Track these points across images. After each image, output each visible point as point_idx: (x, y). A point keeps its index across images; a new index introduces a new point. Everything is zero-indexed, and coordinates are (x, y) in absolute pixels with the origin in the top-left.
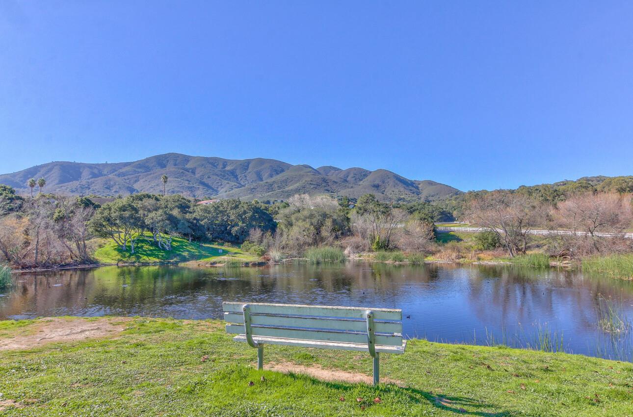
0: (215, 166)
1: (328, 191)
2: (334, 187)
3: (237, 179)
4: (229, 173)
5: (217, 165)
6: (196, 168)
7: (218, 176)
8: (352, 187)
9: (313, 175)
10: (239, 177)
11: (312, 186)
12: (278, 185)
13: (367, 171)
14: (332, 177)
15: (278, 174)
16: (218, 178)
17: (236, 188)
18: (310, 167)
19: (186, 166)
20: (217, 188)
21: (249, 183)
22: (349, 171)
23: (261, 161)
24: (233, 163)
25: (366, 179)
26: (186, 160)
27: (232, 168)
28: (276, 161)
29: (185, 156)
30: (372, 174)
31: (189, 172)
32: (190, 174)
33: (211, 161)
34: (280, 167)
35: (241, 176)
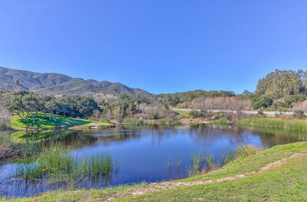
0: (25, 75)
1: (94, 91)
2: (96, 89)
3: (41, 83)
4: (35, 79)
5: (27, 75)
6: (13, 75)
7: (29, 81)
8: (105, 90)
9: (85, 83)
10: (41, 82)
11: (85, 89)
12: (66, 87)
13: (111, 83)
14: (94, 84)
15: (65, 82)
16: (29, 82)
17: (40, 87)
18: (83, 79)
19: (5, 74)
20: (28, 87)
21: (48, 85)
22: (102, 82)
23: (55, 75)
24: (37, 74)
25: (110, 86)
26: (5, 70)
27: (37, 77)
28: (63, 75)
29: (4, 68)
30: (113, 84)
31: (8, 77)
32: (9, 79)
33: (23, 72)
34: (66, 78)
35: (43, 82)
